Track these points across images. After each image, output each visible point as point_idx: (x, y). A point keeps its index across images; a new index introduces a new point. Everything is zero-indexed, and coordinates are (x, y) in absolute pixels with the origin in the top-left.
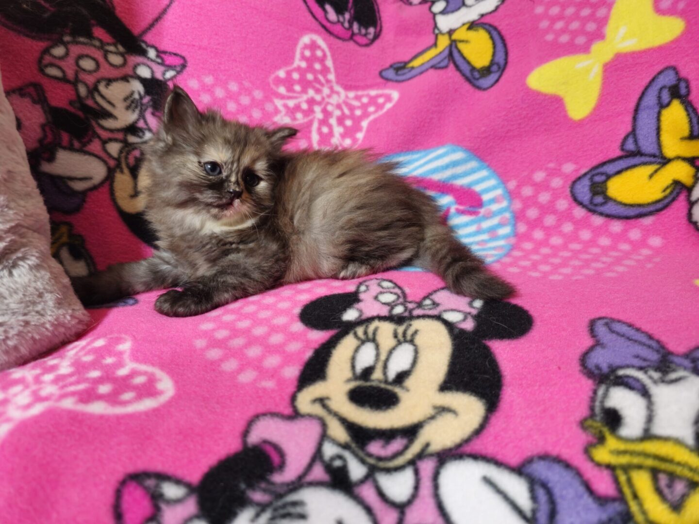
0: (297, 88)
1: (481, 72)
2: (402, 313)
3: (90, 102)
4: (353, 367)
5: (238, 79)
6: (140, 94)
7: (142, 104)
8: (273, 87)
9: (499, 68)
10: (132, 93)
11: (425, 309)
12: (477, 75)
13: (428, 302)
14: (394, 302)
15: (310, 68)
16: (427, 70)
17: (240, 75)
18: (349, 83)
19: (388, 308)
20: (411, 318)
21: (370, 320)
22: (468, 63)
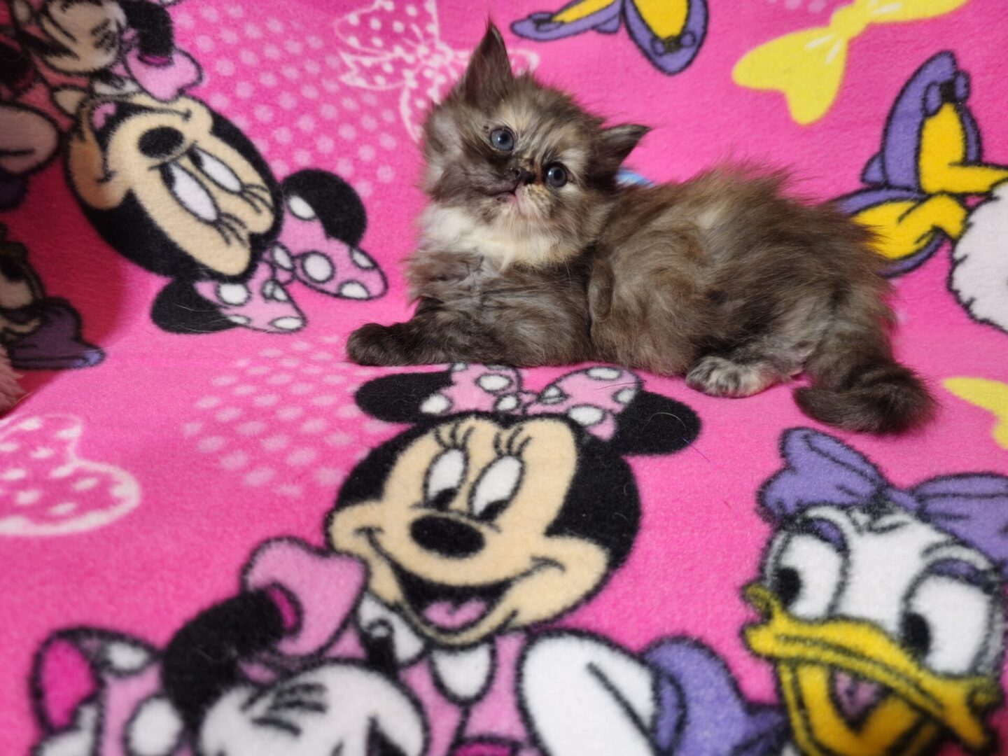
0: (378, 42)
1: (667, 45)
2: (512, 410)
3: (33, 30)
4: (426, 486)
5: (284, 16)
6: (118, 25)
7: (122, 42)
8: (338, 33)
9: (694, 40)
10: (106, 23)
11: (546, 404)
12: (660, 48)
13: (553, 392)
14: (503, 390)
15: (399, 13)
16: (585, 31)
17: (287, 11)
18: (462, 39)
19: (493, 399)
20: (526, 417)
21: (464, 415)
22: (648, 28)
